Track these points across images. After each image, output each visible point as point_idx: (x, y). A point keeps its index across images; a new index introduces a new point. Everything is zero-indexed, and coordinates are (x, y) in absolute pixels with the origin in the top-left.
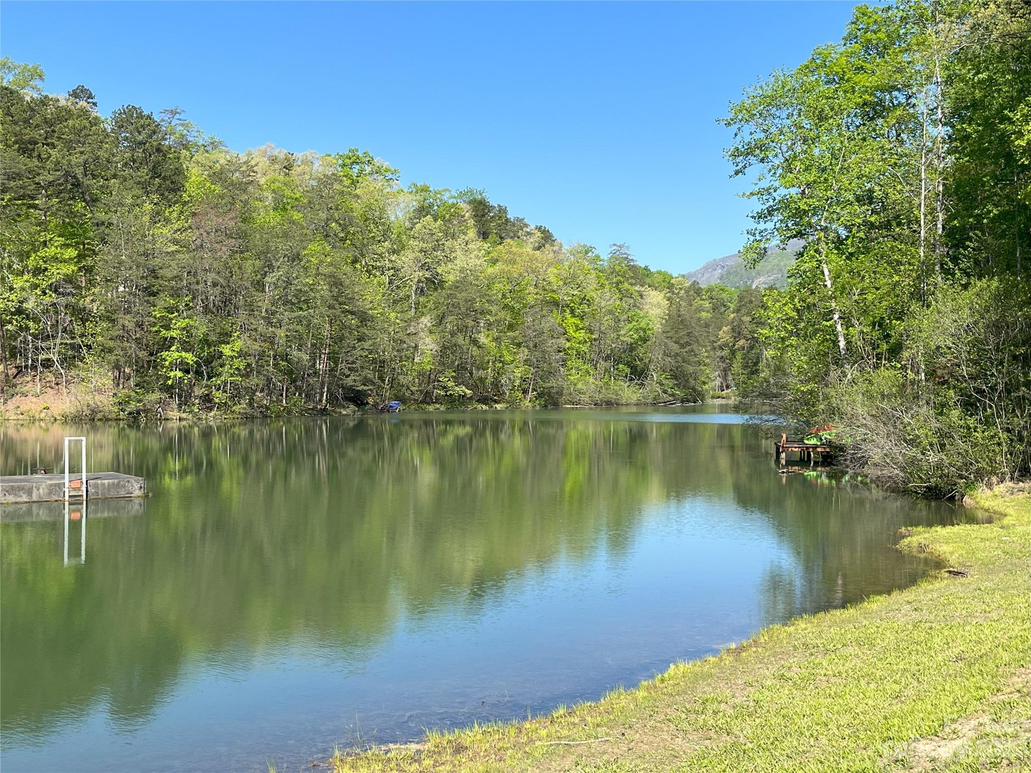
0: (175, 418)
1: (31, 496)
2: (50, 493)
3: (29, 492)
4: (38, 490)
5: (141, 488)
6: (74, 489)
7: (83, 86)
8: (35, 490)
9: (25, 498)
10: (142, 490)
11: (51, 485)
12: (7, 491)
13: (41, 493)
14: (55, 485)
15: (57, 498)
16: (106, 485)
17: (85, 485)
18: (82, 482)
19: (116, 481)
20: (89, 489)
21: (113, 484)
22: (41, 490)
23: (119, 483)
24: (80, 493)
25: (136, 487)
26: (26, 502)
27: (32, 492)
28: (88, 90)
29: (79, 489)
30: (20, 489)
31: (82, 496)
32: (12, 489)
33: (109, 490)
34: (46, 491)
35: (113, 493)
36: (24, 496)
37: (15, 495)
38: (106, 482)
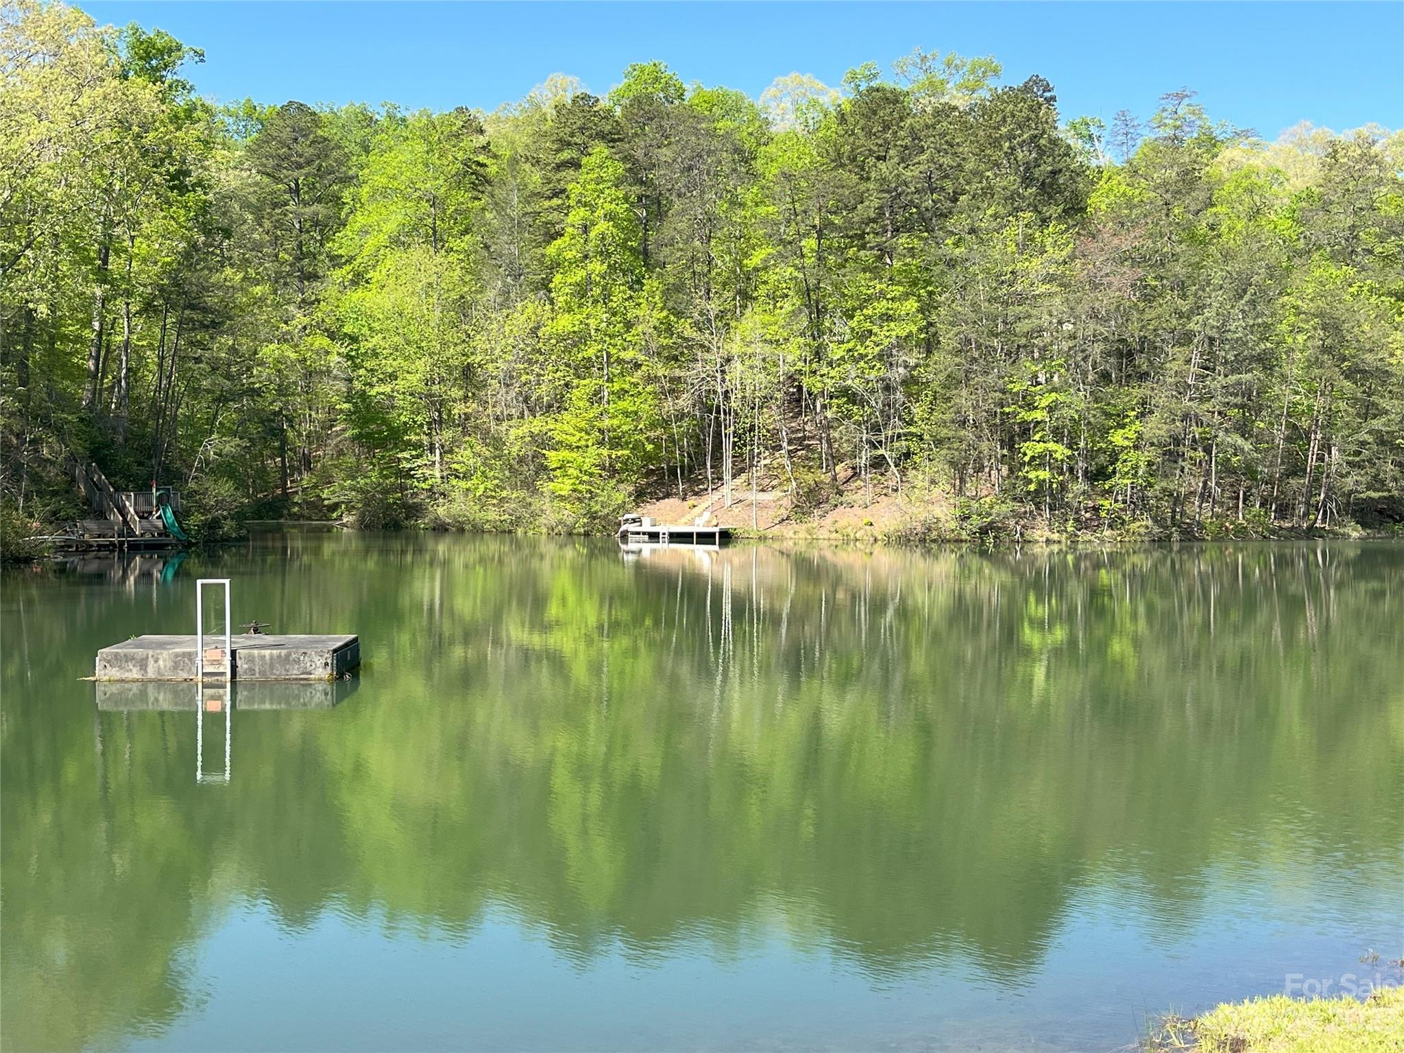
0: (1041, 539)
1: (146, 671)
2: (176, 667)
3: (143, 665)
4: (156, 661)
5: (326, 664)
6: (212, 663)
7: (1037, 76)
8: (151, 661)
9: (135, 674)
10: (329, 668)
11: (177, 655)
12: (109, 662)
13: (162, 667)
14: (184, 655)
15: (185, 676)
16: (268, 657)
17: (228, 657)
18: (223, 652)
19: (284, 652)
20: (239, 663)
21: (279, 656)
22: (161, 662)
23: (288, 655)
24: (221, 670)
25: (318, 663)
26: (137, 680)
27: (146, 666)
28: (1045, 80)
29: (219, 663)
30: (128, 658)
31: (223, 674)
32: (116, 659)
33: (272, 666)
34: (170, 664)
35: (279, 672)
36: (135, 670)
37: (121, 667)
38: (267, 652)
